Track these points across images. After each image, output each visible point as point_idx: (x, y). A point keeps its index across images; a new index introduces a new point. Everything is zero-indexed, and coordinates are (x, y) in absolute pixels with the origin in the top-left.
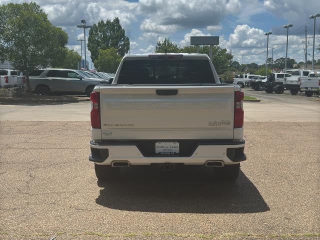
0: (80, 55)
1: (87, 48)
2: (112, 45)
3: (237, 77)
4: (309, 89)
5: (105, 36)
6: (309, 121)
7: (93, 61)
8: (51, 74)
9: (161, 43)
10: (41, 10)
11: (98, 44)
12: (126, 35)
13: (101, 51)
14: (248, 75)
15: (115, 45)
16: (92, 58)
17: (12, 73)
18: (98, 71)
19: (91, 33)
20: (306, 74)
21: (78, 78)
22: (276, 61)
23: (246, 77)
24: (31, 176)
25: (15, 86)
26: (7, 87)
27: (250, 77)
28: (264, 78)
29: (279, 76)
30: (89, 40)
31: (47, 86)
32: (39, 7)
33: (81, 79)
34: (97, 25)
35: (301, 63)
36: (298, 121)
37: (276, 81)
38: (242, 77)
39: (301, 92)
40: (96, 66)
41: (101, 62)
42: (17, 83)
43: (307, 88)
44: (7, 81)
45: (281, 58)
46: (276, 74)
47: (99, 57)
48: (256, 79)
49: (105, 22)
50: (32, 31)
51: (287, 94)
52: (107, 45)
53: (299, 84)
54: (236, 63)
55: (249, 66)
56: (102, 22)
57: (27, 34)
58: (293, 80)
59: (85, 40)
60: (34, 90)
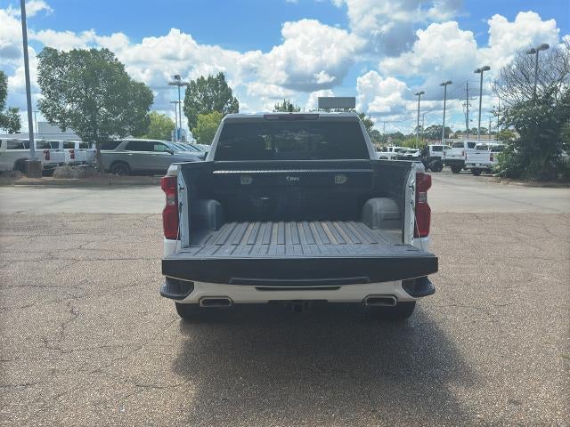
0: (174, 121)
1: (183, 113)
2: (215, 109)
3: (379, 150)
4: (477, 165)
5: (206, 97)
6: (491, 210)
7: (191, 130)
8: (131, 146)
9: (280, 106)
10: (116, 60)
11: (197, 107)
12: (234, 95)
13: (201, 116)
14: (394, 148)
15: (219, 108)
16: (189, 126)
17: (82, 146)
18: (198, 143)
19: (188, 93)
20: (471, 145)
21: (168, 152)
22: (427, 129)
23: (391, 150)
24: (72, 311)
25: (84, 162)
26: (71, 164)
27: (396, 150)
28: (414, 152)
29: (436, 149)
30: (186, 102)
31: (126, 163)
32: (112, 54)
33: (172, 153)
34: (196, 82)
35: (459, 132)
36: (474, 212)
37: (431, 155)
38: (385, 150)
39: (465, 169)
40: (195, 136)
41: (200, 130)
42: (86, 159)
43: (474, 164)
44: (72, 157)
45: (433, 126)
46: (431, 146)
47: (199, 124)
48: (405, 152)
49: (206, 78)
50: (103, 87)
51: (447, 173)
52: (209, 108)
53: (463, 158)
54: (376, 132)
55: (393, 136)
56: (202, 78)
57: (97, 92)
58: (454, 153)
59: (180, 102)
60: (108, 168)
